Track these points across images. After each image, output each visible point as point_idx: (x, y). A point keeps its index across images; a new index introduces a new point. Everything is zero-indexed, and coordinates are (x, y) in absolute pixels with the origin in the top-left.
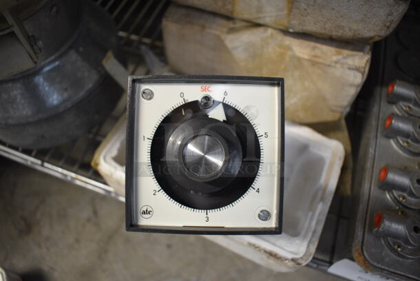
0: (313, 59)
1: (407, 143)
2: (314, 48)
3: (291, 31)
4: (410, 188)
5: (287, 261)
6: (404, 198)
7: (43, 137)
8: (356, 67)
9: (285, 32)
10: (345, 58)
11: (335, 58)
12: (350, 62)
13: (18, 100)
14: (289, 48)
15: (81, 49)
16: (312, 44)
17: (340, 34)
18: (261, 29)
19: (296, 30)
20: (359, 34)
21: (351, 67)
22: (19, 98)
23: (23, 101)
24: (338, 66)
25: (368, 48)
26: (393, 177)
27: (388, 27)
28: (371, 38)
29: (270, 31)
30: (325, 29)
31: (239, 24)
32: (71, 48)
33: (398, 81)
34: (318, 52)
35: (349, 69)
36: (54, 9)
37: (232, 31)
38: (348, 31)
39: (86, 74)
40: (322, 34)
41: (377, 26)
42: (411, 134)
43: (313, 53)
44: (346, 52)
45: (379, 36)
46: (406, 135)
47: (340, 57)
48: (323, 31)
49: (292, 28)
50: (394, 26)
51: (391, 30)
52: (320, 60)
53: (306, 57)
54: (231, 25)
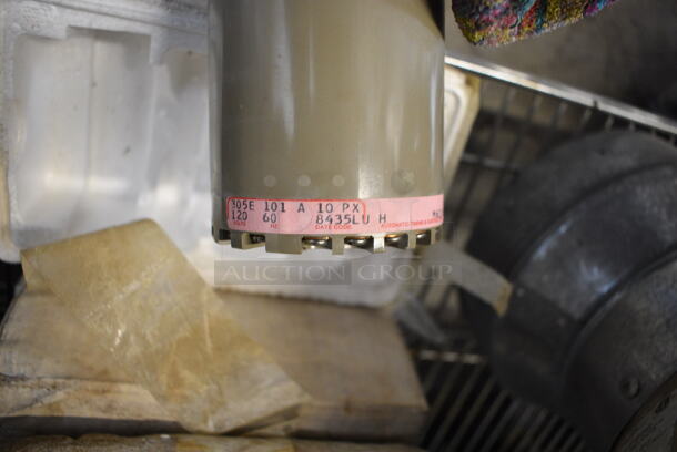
0: (106, 385)
2: (110, 408)
3: (166, 437)
7: (602, 152)
8: (10, 385)
9: (176, 430)
11: (60, 395)
12: (25, 393)
13: (664, 211)
14: (162, 398)
15: (562, 322)
16: (114, 416)
18: (229, 426)
19: (153, 439)
21: (21, 383)
22: (664, 217)
23: (656, 210)
24: (49, 381)
29: (210, 426)
31: (279, 428)
32: (584, 322)
34: (101, 401)
35: (23, 378)
36: (633, 389)
37: (291, 413)
39: (546, 278)
40: (96, 442)
43: (109, 396)
44: (37, 411)
47: (47, 400)
49: (164, 441)
52: (90, 385)
53: (124, 388)
54: (294, 424)
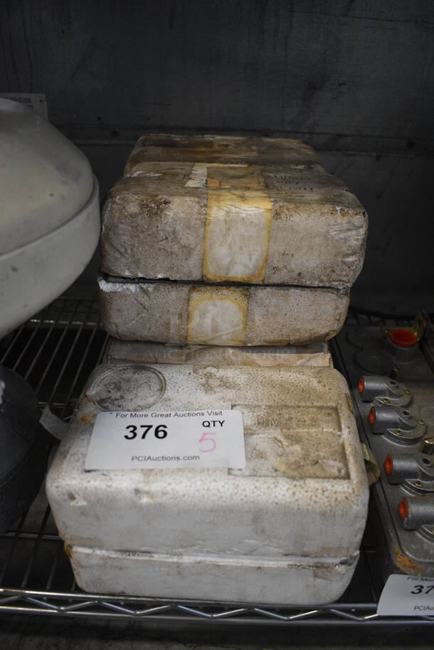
1: (399, 432)
3: (249, 345)
4: (421, 470)
5: (337, 567)
6: (419, 483)
10: (308, 360)
11: (299, 363)
12: (313, 363)
17: (297, 337)
19: (256, 344)
20: (315, 333)
25: (326, 347)
26: (399, 464)
27: (339, 320)
28: (327, 335)
30: (282, 335)
33: (365, 377)
38: (304, 332)
40: (280, 342)
41: (329, 321)
42: (399, 422)
44: (307, 356)
45: (334, 331)
46: (395, 425)
47: (304, 360)
48: (281, 338)
49: (251, 343)
50: (343, 318)
51: (342, 323)
